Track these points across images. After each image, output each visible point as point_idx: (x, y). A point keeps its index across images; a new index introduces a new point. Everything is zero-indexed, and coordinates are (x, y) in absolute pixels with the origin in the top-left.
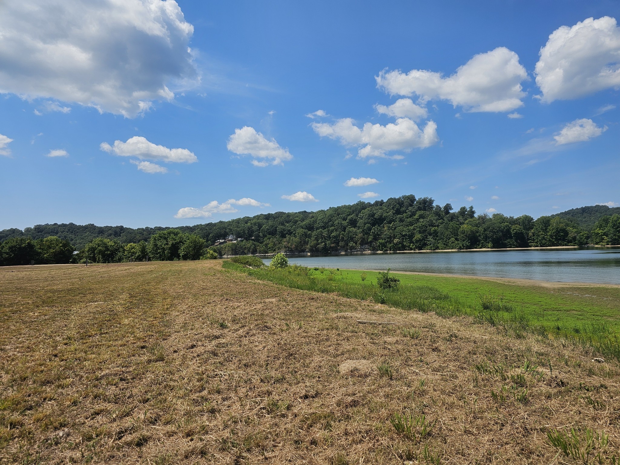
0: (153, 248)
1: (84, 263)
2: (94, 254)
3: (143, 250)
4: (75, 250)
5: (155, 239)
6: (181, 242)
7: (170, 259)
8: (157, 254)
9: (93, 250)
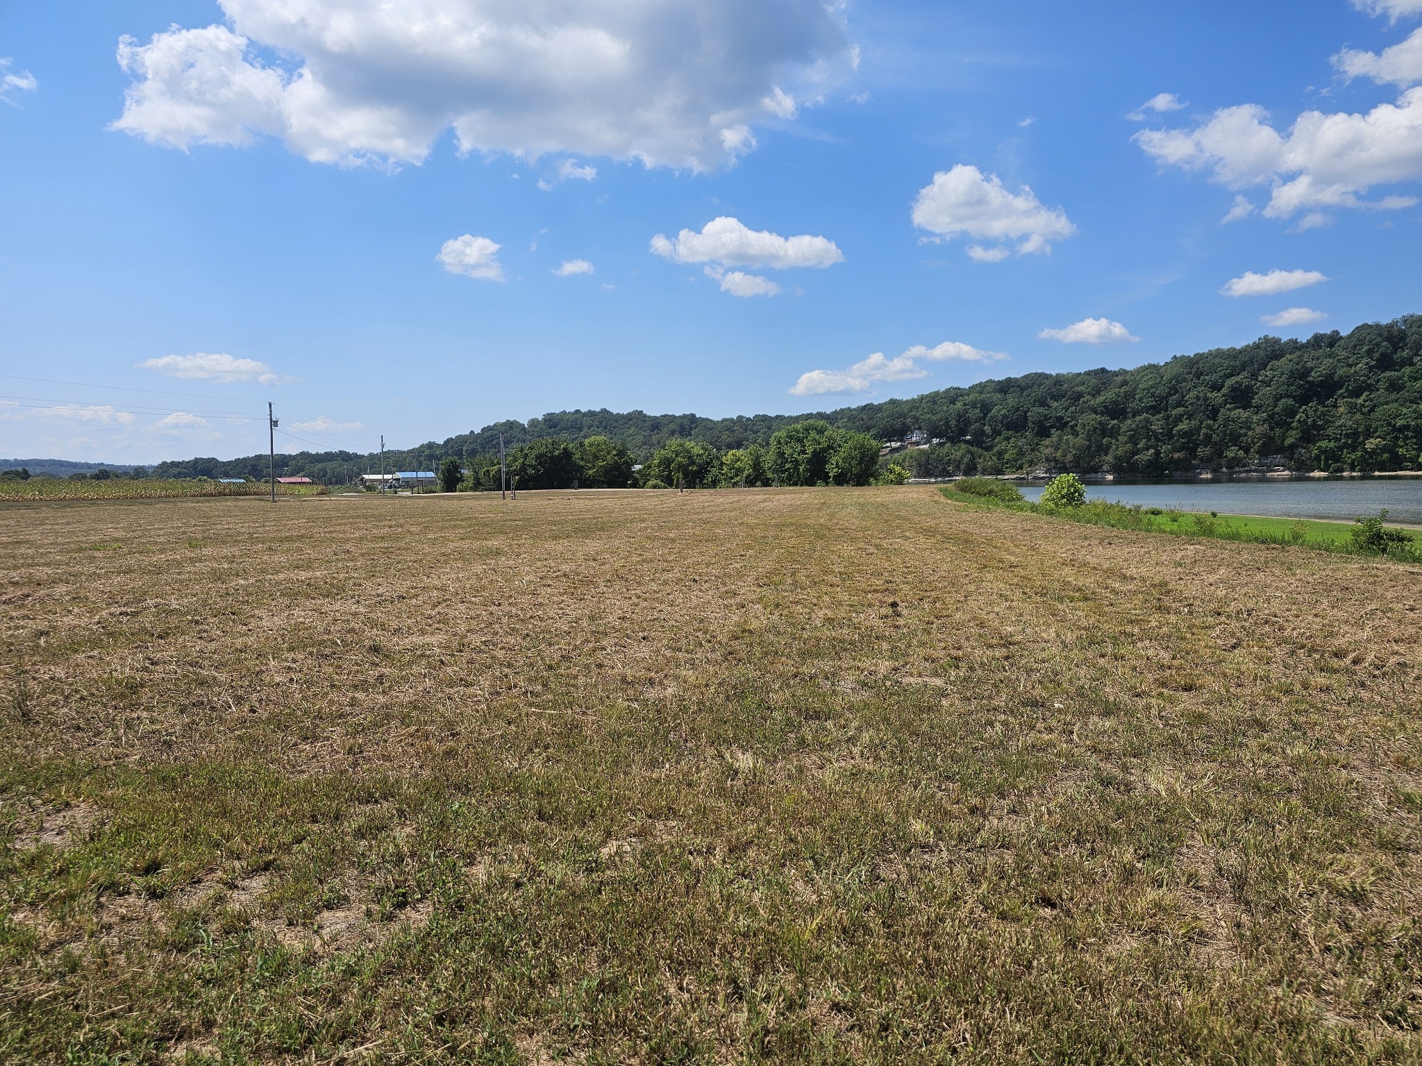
0: (775, 462)
1: (655, 487)
2: (670, 472)
3: (757, 465)
4: (636, 463)
5: (779, 442)
6: (830, 447)
7: (810, 482)
8: (783, 472)
9: (666, 462)
